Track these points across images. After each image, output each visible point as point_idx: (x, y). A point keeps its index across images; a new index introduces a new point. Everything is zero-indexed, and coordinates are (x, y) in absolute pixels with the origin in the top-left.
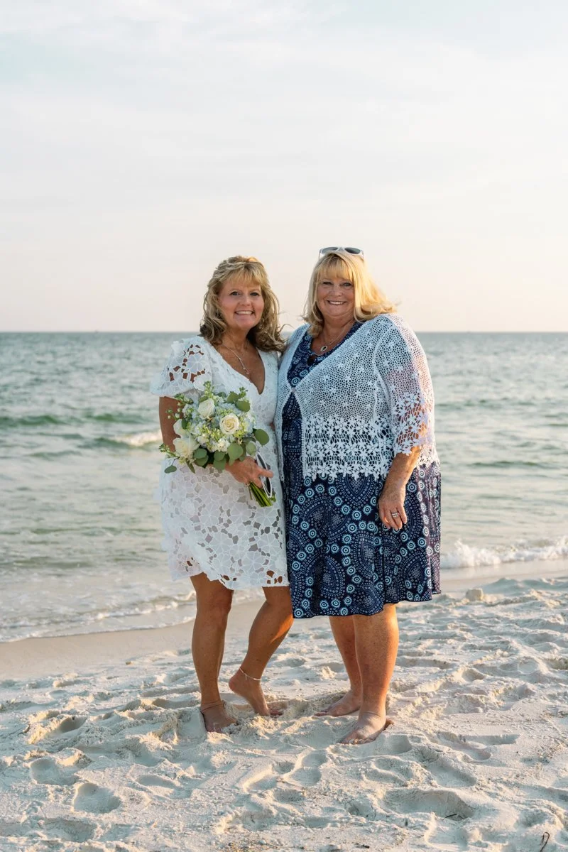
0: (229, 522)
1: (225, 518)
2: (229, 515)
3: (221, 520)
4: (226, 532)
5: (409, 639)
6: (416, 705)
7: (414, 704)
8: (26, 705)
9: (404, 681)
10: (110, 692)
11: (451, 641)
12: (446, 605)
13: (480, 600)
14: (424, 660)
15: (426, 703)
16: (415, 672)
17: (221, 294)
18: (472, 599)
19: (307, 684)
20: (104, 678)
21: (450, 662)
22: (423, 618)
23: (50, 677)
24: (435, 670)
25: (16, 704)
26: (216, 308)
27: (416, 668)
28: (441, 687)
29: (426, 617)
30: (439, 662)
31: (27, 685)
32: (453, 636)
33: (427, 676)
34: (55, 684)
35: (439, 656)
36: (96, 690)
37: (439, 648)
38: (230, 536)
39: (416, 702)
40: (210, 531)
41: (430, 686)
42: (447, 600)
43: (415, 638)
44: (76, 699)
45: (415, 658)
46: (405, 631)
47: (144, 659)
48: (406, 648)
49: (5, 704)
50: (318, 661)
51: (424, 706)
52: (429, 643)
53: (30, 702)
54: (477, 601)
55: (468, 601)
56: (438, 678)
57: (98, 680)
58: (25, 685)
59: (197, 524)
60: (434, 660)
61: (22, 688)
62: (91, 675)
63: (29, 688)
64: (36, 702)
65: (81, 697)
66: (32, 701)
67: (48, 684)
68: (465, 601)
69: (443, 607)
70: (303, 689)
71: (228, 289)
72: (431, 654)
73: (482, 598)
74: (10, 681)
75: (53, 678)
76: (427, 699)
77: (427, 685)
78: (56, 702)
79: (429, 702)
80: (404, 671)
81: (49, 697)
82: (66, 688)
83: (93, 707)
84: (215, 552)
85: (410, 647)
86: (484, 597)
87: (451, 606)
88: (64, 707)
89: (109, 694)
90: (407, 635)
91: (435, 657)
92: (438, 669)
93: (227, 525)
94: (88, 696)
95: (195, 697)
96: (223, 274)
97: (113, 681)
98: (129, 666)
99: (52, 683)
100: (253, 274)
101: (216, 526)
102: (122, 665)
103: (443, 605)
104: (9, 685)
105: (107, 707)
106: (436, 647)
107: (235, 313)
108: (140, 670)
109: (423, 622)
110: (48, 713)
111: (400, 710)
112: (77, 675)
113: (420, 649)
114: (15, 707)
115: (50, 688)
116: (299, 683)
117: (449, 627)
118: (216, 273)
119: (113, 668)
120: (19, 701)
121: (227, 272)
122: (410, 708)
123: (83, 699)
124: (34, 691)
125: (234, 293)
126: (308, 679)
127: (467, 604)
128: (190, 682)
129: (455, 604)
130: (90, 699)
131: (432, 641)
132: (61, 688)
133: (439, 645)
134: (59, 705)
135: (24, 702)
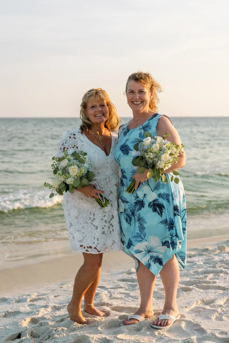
0: (94, 219)
1: (92, 217)
2: (94, 216)
3: (90, 218)
4: (93, 224)
5: (199, 273)
6: (219, 313)
7: (218, 312)
8: (17, 313)
9: (208, 298)
10: (59, 305)
11: (221, 275)
12: (209, 254)
13: (225, 251)
14: (213, 286)
15: (223, 311)
16: (211, 293)
17: (87, 108)
18: (221, 251)
19: (159, 300)
20: (52, 297)
21: (227, 287)
22: (201, 261)
23: (25, 296)
24: (221, 292)
25: (12, 313)
26: (86, 115)
27: (210, 291)
28: (226, 301)
29: (202, 260)
30: (221, 287)
31: (14, 301)
32: (222, 272)
33: (218, 295)
34: (28, 300)
35: (219, 283)
36: (51, 304)
37: (217, 279)
38: (94, 226)
39: (218, 310)
40: (84, 223)
41: (221, 301)
42: (209, 251)
43: (202, 273)
44: (42, 310)
45: (208, 285)
46: (195, 269)
47: (68, 285)
48: (200, 278)
49: (6, 313)
50: (159, 286)
51: (222, 313)
52: (211, 276)
53: (19, 311)
54: (224, 252)
55: (219, 251)
56: (224, 296)
57: (50, 298)
58: (13, 301)
59: (78, 220)
60: (219, 286)
61: (12, 302)
62: (44, 295)
63: (15, 303)
64: (22, 311)
65: (45, 309)
66: (20, 311)
67: (25, 300)
68: (218, 251)
69: (208, 254)
70: (158, 303)
71: (89, 105)
72: (215, 282)
73: (225, 250)
74: (4, 298)
75: (27, 297)
76: (224, 309)
77: (220, 300)
78: (33, 312)
79: (225, 311)
80: (206, 292)
81: (28, 308)
82: (35, 303)
83: (53, 315)
84: (86, 234)
85: (203, 279)
86: (227, 249)
87: (211, 254)
88: (38, 314)
89: (58, 306)
90: (197, 271)
91: (218, 284)
92: (222, 291)
93: (93, 221)
94: (48, 308)
95: (105, 309)
96: (86, 98)
97: (58, 298)
98: (62, 289)
99: (27, 300)
100: (100, 95)
101: (88, 221)
102: (58, 288)
103: (208, 253)
104: (4, 300)
105: (60, 315)
106: (215, 278)
107: (95, 116)
108: (69, 291)
109: (202, 263)
110: (31, 318)
111: (211, 316)
112: (37, 294)
113: (208, 279)
114: (12, 315)
115: (26, 303)
116: (155, 300)
117: (217, 267)
118: (83, 99)
119: (54, 290)
120: (13, 311)
121: (88, 97)
122: (216, 314)
123: (46, 310)
124: (18, 304)
125: (93, 107)
126: (159, 298)
127: (219, 253)
128: (99, 299)
129: (213, 253)
130: (49, 309)
131: (212, 274)
132: (32, 303)
133: (216, 277)
134: (35, 314)
135: (16, 312)
